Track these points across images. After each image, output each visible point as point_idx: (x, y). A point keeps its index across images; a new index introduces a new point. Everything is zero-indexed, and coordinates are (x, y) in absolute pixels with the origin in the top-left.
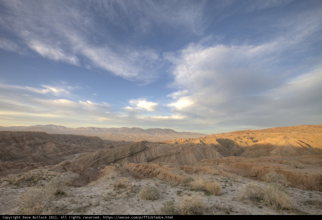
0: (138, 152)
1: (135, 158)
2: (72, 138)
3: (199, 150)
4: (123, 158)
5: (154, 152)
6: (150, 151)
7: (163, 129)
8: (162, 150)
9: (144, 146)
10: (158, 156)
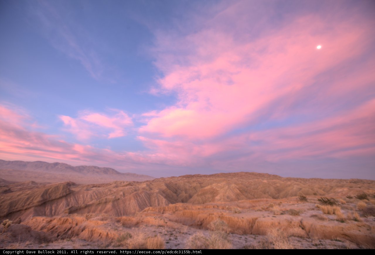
0: (55, 199)
1: (49, 207)
3: (144, 196)
4: (26, 209)
5: (82, 199)
6: (76, 197)
7: (101, 168)
8: (94, 196)
9: (68, 191)
10: (88, 204)
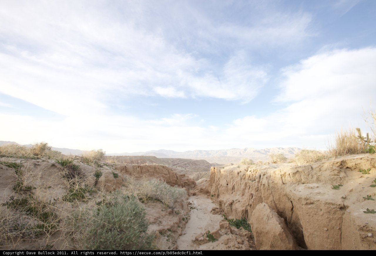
2: (179, 162)
